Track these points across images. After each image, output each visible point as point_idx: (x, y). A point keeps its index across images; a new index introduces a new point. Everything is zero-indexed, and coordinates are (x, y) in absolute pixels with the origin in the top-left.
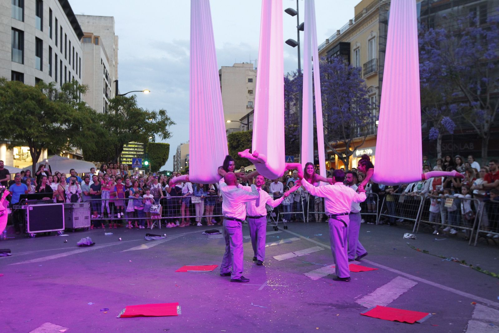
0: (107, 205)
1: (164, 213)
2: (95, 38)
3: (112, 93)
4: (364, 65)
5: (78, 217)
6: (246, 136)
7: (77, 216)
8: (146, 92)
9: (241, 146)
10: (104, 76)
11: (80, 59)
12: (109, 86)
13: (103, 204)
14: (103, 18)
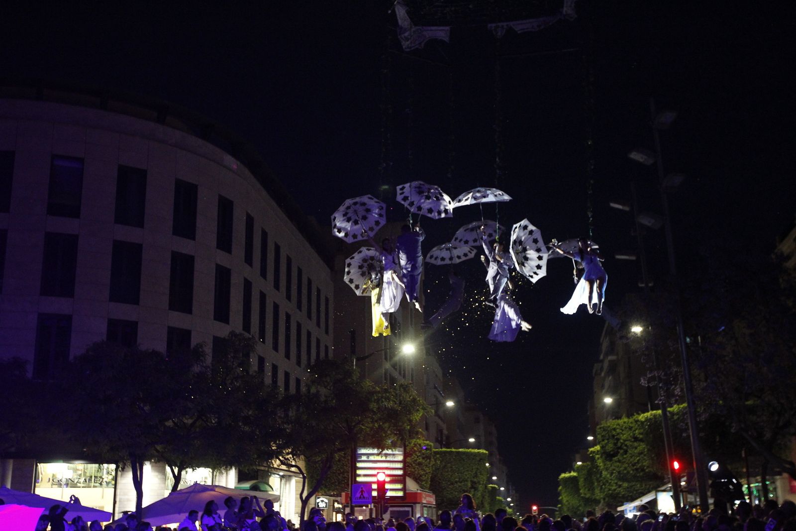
11: (327, 300)
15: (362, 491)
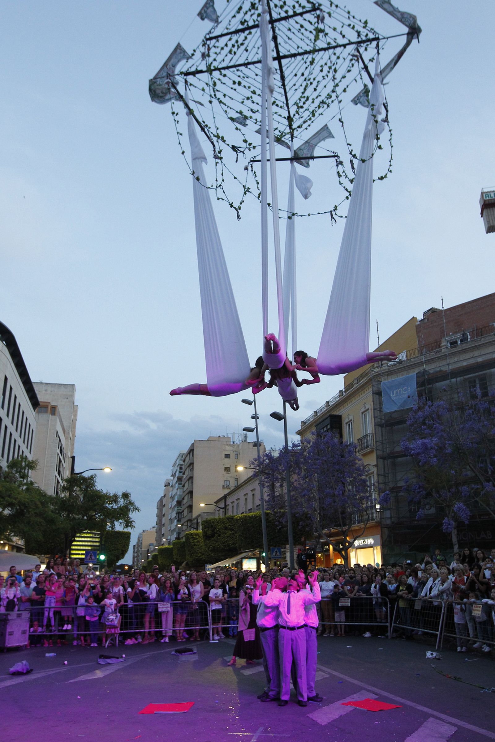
0: (51, 614)
1: (124, 624)
2: (52, 407)
3: (66, 471)
4: (358, 440)
5: (13, 632)
6: (223, 522)
7: (12, 630)
8: (107, 470)
9: (216, 535)
10: (58, 451)
11: (33, 431)
12: (63, 461)
13: (46, 613)
14: (62, 386)
15: (91, 555)
